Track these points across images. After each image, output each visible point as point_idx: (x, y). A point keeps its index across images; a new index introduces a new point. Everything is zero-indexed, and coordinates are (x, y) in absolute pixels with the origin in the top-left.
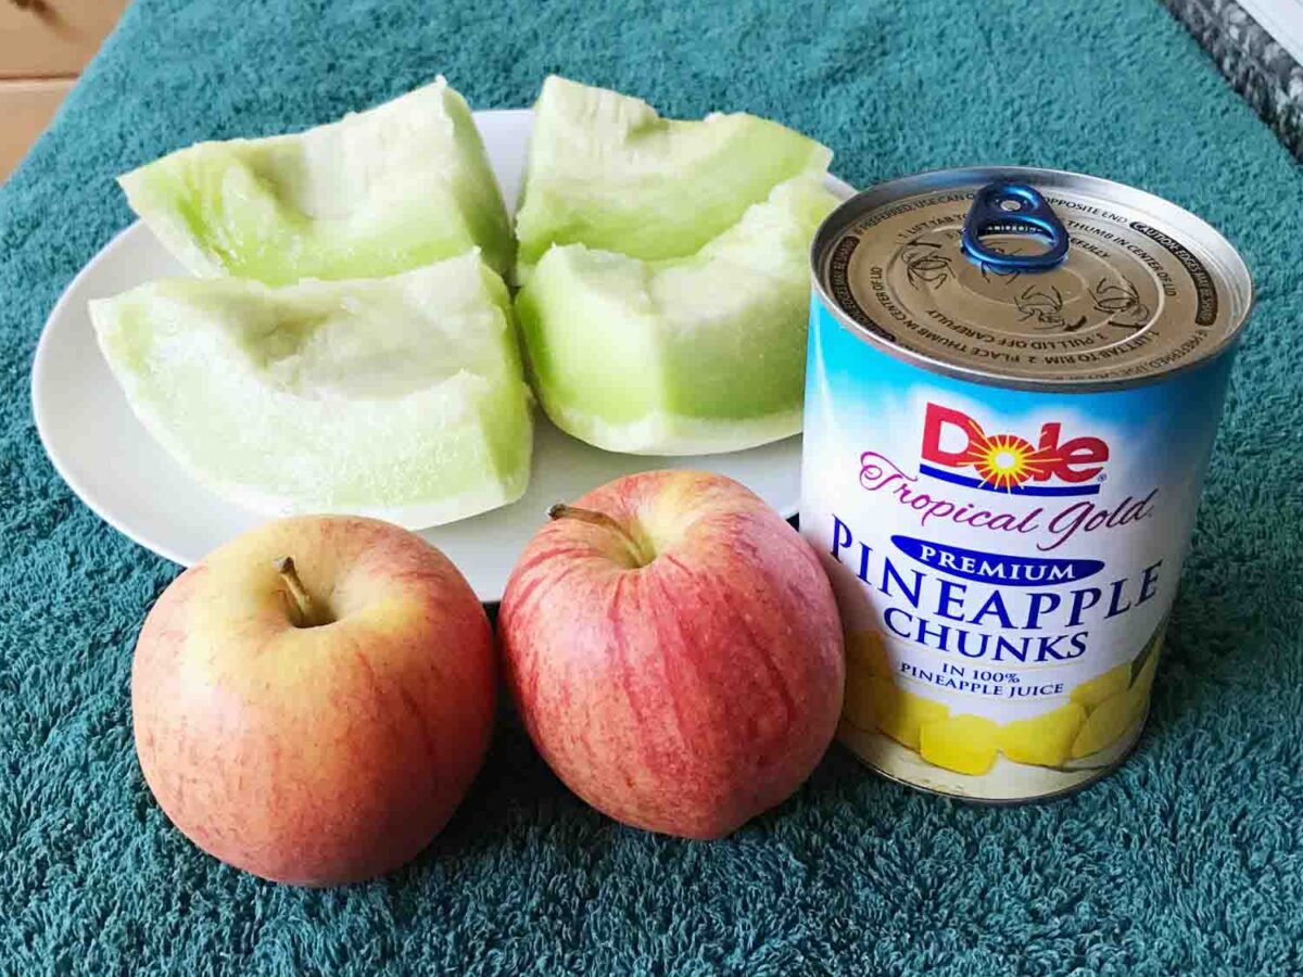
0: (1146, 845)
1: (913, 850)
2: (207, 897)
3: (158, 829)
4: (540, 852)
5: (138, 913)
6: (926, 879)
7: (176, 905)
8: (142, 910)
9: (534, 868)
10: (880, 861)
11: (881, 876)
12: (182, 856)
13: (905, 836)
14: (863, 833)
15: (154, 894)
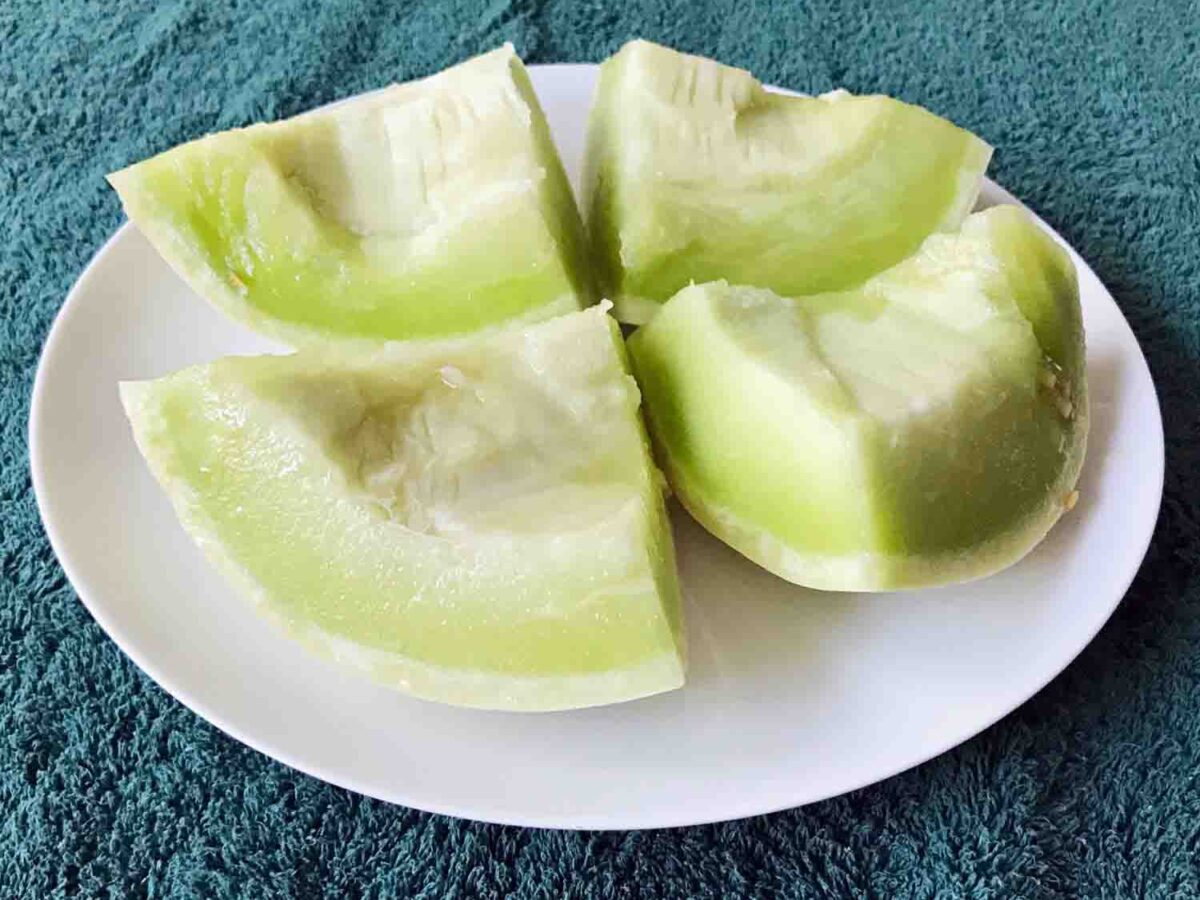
0: (1099, 860)
1: (870, 861)
2: (98, 870)
3: (47, 792)
4: (460, 841)
5: (21, 888)
6: (878, 894)
7: (63, 882)
8: (25, 885)
9: (453, 860)
10: (832, 869)
11: (831, 888)
12: (70, 822)
13: (864, 844)
14: (812, 834)
15: (39, 867)
